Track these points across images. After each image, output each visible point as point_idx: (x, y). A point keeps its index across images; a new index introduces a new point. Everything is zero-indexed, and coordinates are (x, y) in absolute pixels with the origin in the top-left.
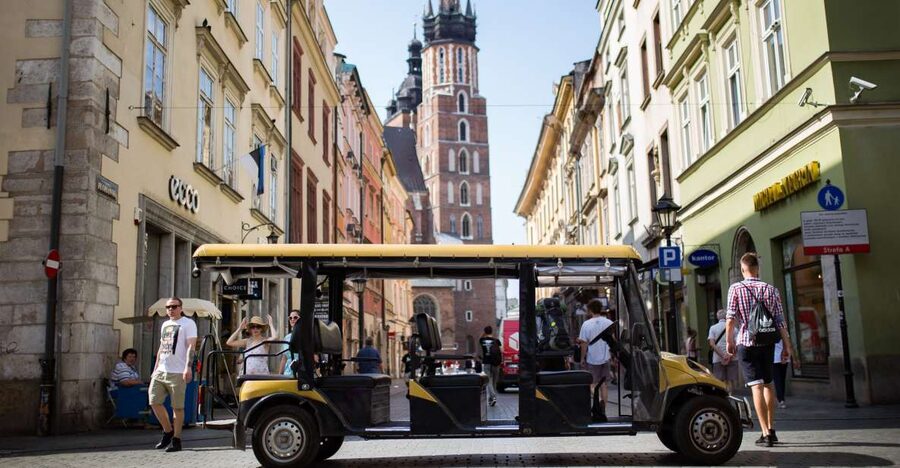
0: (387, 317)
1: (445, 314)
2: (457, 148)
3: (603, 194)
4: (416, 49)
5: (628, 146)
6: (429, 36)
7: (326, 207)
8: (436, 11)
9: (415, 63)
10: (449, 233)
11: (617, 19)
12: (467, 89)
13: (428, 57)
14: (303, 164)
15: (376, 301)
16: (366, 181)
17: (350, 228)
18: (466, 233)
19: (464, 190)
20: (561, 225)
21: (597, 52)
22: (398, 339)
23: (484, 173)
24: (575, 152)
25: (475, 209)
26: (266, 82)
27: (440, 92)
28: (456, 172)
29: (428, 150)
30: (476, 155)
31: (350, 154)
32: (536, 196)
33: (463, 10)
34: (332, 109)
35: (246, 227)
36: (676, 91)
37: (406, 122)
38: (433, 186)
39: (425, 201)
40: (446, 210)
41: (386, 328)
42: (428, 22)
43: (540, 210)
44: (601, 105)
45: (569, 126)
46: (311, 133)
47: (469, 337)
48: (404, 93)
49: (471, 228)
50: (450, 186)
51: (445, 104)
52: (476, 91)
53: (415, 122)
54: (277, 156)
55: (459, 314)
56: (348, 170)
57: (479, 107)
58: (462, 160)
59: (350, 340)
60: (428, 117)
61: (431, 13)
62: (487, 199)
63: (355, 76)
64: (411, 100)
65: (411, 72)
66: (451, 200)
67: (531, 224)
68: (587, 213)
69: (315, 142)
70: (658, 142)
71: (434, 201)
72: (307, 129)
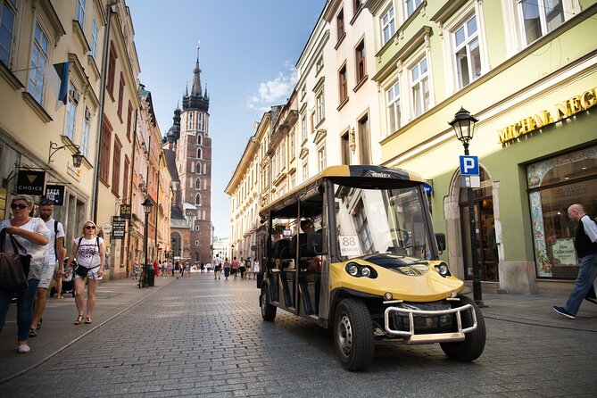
0: (158, 240)
1: (186, 242)
2: (195, 161)
3: (293, 172)
4: (178, 113)
5: (321, 136)
6: (186, 107)
7: (126, 166)
8: (190, 95)
9: (177, 120)
10: (189, 202)
11: (315, 65)
12: (203, 133)
13: (184, 117)
14: (112, 130)
15: (152, 231)
16: (151, 164)
17: (140, 186)
18: (198, 203)
19: (198, 182)
20: (255, 195)
21: (295, 90)
22: (163, 252)
23: (209, 174)
24: (271, 153)
25: (203, 192)
26: (85, 49)
27: (190, 134)
28: (194, 173)
29: (181, 162)
30: (205, 165)
31: (143, 144)
32: (238, 182)
33: (203, 95)
34: (134, 109)
35: (54, 146)
36: (382, 84)
37: (171, 147)
38: (183, 179)
39: (178, 186)
40: (188, 191)
41: (157, 246)
42: (185, 100)
43: (240, 190)
44: (295, 121)
45: (265, 141)
46: (119, 114)
47: (197, 253)
48: (171, 133)
49: (200, 201)
50: (191, 179)
51: (191, 140)
52: (207, 135)
53: (176, 148)
54: (91, 110)
55: (192, 242)
56: (141, 151)
57: (208, 143)
58: (198, 167)
59: (137, 251)
60: (182, 144)
61: (187, 95)
62: (209, 187)
63: (149, 99)
64: (174, 136)
65: (175, 124)
66: (191, 187)
67: (234, 197)
68: (277, 186)
69: (122, 122)
70: (355, 125)
71: (183, 186)
72: (117, 110)
